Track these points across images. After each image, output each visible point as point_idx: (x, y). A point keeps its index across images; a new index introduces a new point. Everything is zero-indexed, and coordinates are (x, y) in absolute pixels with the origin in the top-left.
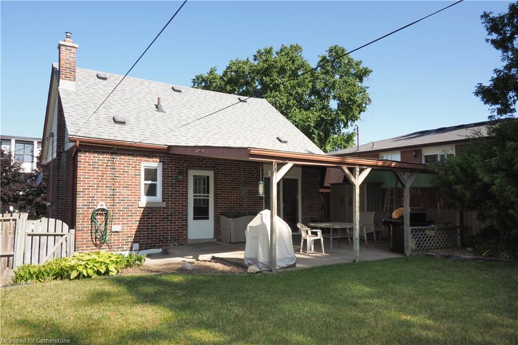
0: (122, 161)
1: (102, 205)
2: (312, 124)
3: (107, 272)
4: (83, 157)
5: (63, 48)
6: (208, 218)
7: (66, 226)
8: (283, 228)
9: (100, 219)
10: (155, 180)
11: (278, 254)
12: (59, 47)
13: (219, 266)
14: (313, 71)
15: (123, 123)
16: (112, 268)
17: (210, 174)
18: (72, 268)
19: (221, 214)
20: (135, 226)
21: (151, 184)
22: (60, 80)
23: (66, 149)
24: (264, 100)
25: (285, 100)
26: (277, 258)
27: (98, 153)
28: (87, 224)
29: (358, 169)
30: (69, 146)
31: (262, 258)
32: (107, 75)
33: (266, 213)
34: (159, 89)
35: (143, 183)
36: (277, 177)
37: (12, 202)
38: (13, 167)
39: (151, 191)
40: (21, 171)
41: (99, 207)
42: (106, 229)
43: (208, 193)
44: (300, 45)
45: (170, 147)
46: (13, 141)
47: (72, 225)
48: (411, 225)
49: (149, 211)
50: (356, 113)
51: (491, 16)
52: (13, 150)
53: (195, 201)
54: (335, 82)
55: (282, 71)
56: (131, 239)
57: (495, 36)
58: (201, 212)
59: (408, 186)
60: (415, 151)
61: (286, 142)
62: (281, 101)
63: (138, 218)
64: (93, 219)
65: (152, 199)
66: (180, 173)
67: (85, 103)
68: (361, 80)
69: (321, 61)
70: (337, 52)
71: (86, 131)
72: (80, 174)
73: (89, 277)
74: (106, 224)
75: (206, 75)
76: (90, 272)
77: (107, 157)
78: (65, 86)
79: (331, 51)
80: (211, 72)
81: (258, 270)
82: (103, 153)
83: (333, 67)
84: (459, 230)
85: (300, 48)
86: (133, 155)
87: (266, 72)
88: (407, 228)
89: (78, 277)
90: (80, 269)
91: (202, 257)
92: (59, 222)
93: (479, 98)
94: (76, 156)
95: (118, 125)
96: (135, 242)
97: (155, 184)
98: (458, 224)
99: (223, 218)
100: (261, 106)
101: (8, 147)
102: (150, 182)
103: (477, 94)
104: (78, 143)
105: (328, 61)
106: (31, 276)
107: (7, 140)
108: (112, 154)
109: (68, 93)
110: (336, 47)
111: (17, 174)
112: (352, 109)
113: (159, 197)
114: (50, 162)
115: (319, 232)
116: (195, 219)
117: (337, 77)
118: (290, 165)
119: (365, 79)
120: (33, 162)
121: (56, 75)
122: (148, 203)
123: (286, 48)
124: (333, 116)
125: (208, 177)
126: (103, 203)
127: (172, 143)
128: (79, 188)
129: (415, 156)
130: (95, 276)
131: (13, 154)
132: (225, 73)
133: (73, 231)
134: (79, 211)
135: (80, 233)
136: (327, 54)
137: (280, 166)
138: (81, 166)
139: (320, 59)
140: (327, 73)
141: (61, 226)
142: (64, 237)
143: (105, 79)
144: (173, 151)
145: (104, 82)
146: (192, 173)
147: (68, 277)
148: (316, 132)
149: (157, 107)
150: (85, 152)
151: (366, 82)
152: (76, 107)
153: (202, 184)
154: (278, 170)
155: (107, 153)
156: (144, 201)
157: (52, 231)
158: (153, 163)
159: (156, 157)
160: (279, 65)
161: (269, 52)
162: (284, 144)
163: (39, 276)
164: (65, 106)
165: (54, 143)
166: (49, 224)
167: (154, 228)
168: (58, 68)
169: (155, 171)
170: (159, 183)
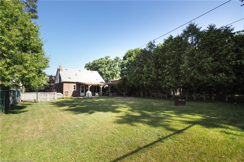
0: (70, 84)
1: (67, 91)
2: (109, 74)
4: (64, 84)
6: (83, 92)
7: (62, 94)
8: (90, 93)
9: (67, 93)
10: (75, 87)
12: (60, 66)
14: (112, 62)
15: (70, 78)
16: (69, 98)
17: (84, 86)
18: (64, 98)
22: (60, 72)
24: (97, 71)
26: (89, 96)
28: (65, 93)
30: (61, 82)
32: (67, 69)
33: (88, 91)
35: (73, 87)
36: (89, 87)
39: (74, 89)
43: (84, 89)
47: (63, 94)
49: (74, 92)
53: (81, 90)
56: (71, 96)
59: (110, 87)
61: (98, 80)
64: (66, 93)
65: (75, 90)
66: (79, 86)
67: (64, 75)
70: (117, 58)
71: (65, 80)
72: (64, 86)
76: (66, 98)
77: (68, 84)
78: (61, 72)
80: (89, 63)
85: (110, 57)
86: (72, 83)
88: (110, 93)
99: (85, 92)
104: (63, 82)
113: (76, 89)
114: (57, 84)
116: (81, 93)
118: (91, 85)
123: (106, 57)
127: (78, 81)
128: (64, 88)
132: (92, 63)
134: (64, 92)
136: (115, 58)
137: (90, 85)
140: (115, 62)
141: (61, 94)
144: (78, 83)
146: (81, 86)
156: (73, 90)
158: (75, 84)
161: (101, 59)
163: (60, 98)
164: (61, 76)
165: (58, 81)
166: (59, 93)
167: (75, 94)
168: (59, 69)
169: (75, 85)
170: (76, 87)
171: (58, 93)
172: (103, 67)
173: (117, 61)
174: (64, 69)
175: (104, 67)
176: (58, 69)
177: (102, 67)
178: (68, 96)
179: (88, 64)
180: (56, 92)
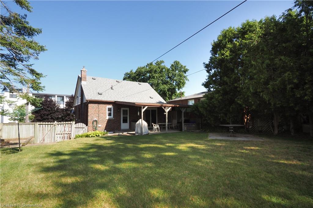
0: (101, 106)
1: (95, 119)
2: (166, 90)
3: (99, 135)
4: (90, 105)
5: (82, 71)
6: (127, 123)
7: (85, 125)
8: (145, 124)
9: (95, 123)
11: (143, 131)
12: (81, 71)
13: (128, 135)
14: (168, 70)
16: (100, 134)
18: (90, 135)
19: (131, 121)
20: (105, 125)
21: (110, 113)
22: (82, 81)
23: (84, 102)
24: (147, 84)
25: (157, 81)
26: (143, 132)
27: (94, 104)
28: (91, 125)
29: (167, 107)
30: (85, 101)
31: (139, 132)
32: (96, 78)
34: (112, 82)
35: (107, 112)
36: (143, 110)
37: (56, 120)
38: (57, 106)
39: (110, 115)
40: (60, 108)
41: (95, 120)
42: (96, 126)
43: (127, 115)
44: (163, 60)
45: (115, 101)
46: (56, 96)
47: (87, 125)
48: (184, 123)
49: (109, 121)
50: (182, 86)
51: (206, 63)
52: (56, 100)
53: (123, 117)
54: (176, 74)
55: (155, 71)
56: (104, 129)
57: (207, 69)
58: (125, 121)
59: (183, 112)
60: (199, 99)
61: (152, 98)
62: (155, 82)
63: (106, 123)
64: (93, 123)
65: (110, 117)
66: (119, 109)
67: (89, 88)
68: (185, 73)
69: (171, 66)
70: (176, 63)
71: (91, 97)
72: (89, 110)
73: (94, 137)
74: (97, 125)
75: (129, 73)
76: (95, 135)
77: (96, 105)
78: (83, 83)
79: (174, 63)
80: (131, 72)
81: (138, 135)
82: (96, 104)
83: (175, 68)
84: (200, 125)
85: (163, 62)
86: (104, 104)
87: (150, 72)
88: (183, 124)
89: (91, 137)
90: (92, 135)
91: (124, 133)
92: (83, 124)
93: (203, 86)
94: (88, 105)
95: (100, 95)
96: (105, 130)
97: (111, 113)
98: (200, 122)
99: (132, 122)
100: (146, 86)
101: (54, 98)
102: (109, 112)
103: (202, 85)
104: (89, 101)
105: (173, 66)
106: (80, 136)
107: (54, 96)
108: (98, 104)
109: (84, 86)
110: (176, 61)
111: (58, 109)
112: (180, 85)
113: (112, 116)
114: (77, 106)
115: (158, 125)
116: (123, 123)
117: (177, 71)
118: (147, 107)
119: (187, 72)
120: (64, 104)
121: (80, 79)
122: (109, 118)
123: (158, 61)
124: (173, 87)
125: (127, 110)
126: (96, 118)
128: (89, 114)
129: (199, 101)
130: (96, 136)
131: (56, 101)
132: (136, 71)
133: (87, 127)
134: (89, 121)
135: (89, 127)
136: (173, 63)
138: (89, 108)
139: (171, 65)
140: (173, 70)
141: (84, 125)
142: (85, 129)
143: (95, 79)
144: (116, 103)
145: (95, 80)
146: (122, 109)
147: (89, 137)
148: (168, 93)
149: (111, 88)
150: (90, 103)
151: (187, 73)
152: (87, 90)
153: (125, 112)
154: (143, 108)
155: (97, 104)
156: (108, 117)
157: (81, 127)
158: (110, 106)
159: (111, 104)
160: (155, 69)
161: (151, 64)
162: (152, 99)
163: (82, 136)
164: (83, 89)
165: (79, 100)
166: (81, 125)
167: (111, 126)
168: (81, 77)
169: (111, 108)
170: (112, 112)
171: (77, 124)
172: (155, 77)
173: (176, 69)
174: (89, 78)
175: (157, 77)
176: (79, 77)
177: (153, 77)
178: (97, 132)
179: (128, 74)
180: (74, 122)
